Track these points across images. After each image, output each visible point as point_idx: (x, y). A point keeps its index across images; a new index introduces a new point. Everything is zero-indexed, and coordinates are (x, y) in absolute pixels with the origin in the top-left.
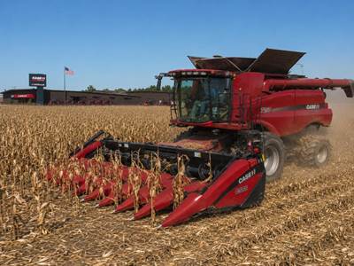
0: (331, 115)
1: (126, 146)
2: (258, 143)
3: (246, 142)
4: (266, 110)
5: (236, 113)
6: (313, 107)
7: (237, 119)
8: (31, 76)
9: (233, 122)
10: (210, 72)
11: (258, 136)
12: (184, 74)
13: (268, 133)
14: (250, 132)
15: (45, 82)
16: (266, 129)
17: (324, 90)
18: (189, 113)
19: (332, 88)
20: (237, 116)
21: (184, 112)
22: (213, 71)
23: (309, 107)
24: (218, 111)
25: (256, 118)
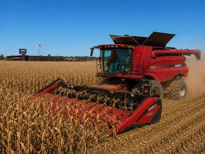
0: (188, 70)
1: (72, 87)
2: (147, 86)
3: (141, 86)
4: (153, 67)
5: (135, 69)
6: (179, 66)
7: (136, 72)
8: (20, 50)
9: (133, 74)
10: (120, 46)
11: (147, 82)
12: (106, 47)
13: (154, 81)
14: (143, 80)
15: (26, 52)
16: (152, 78)
17: (185, 56)
18: (109, 69)
19: (189, 55)
20: (135, 71)
21: (106, 69)
22: (122, 45)
23: (176, 66)
24: (125, 68)
25: (147, 72)
